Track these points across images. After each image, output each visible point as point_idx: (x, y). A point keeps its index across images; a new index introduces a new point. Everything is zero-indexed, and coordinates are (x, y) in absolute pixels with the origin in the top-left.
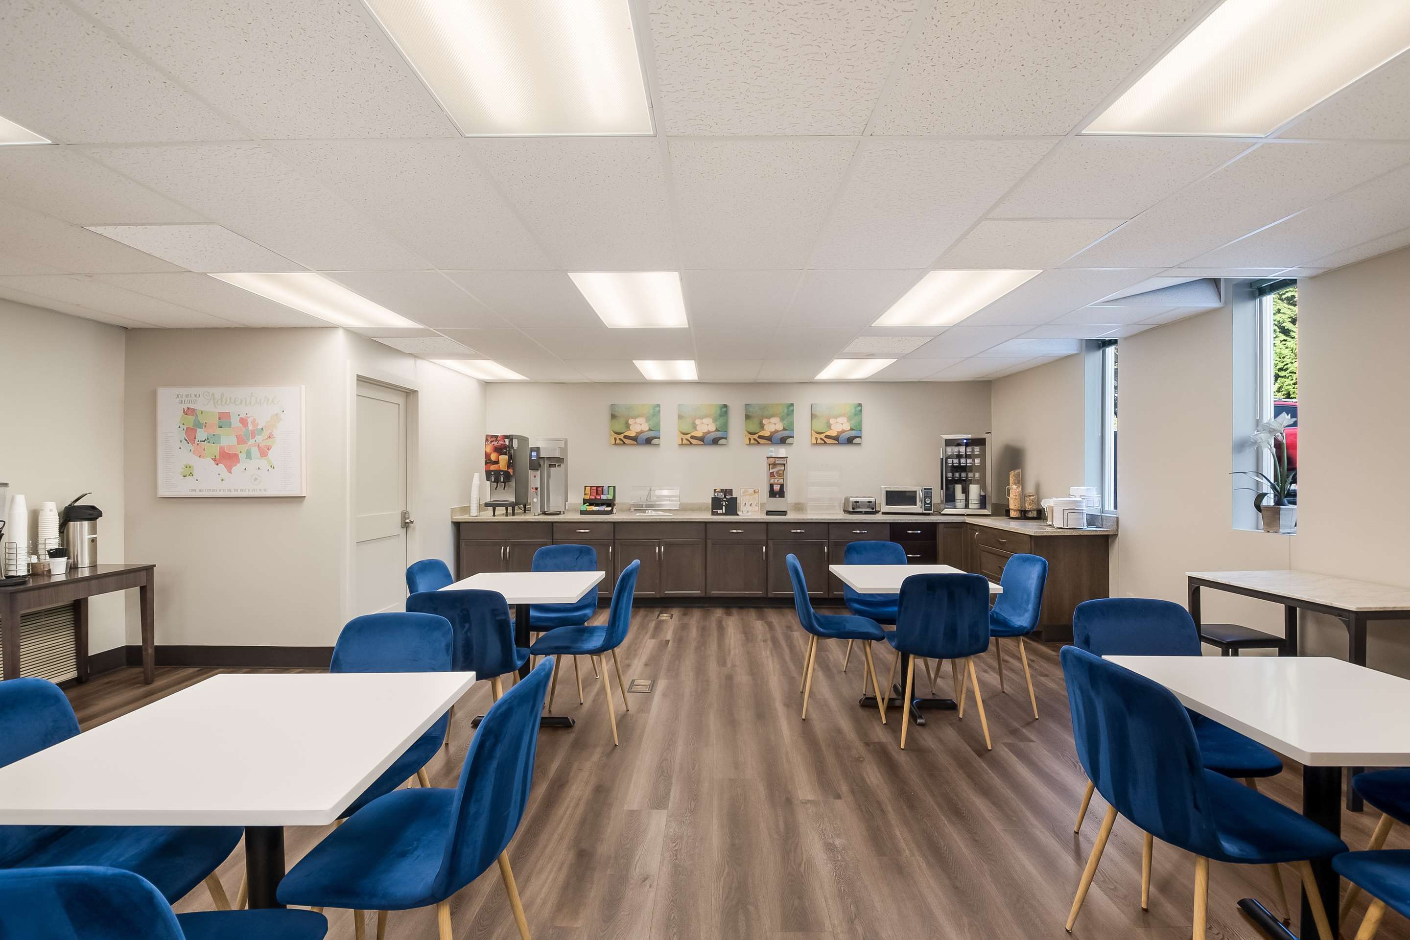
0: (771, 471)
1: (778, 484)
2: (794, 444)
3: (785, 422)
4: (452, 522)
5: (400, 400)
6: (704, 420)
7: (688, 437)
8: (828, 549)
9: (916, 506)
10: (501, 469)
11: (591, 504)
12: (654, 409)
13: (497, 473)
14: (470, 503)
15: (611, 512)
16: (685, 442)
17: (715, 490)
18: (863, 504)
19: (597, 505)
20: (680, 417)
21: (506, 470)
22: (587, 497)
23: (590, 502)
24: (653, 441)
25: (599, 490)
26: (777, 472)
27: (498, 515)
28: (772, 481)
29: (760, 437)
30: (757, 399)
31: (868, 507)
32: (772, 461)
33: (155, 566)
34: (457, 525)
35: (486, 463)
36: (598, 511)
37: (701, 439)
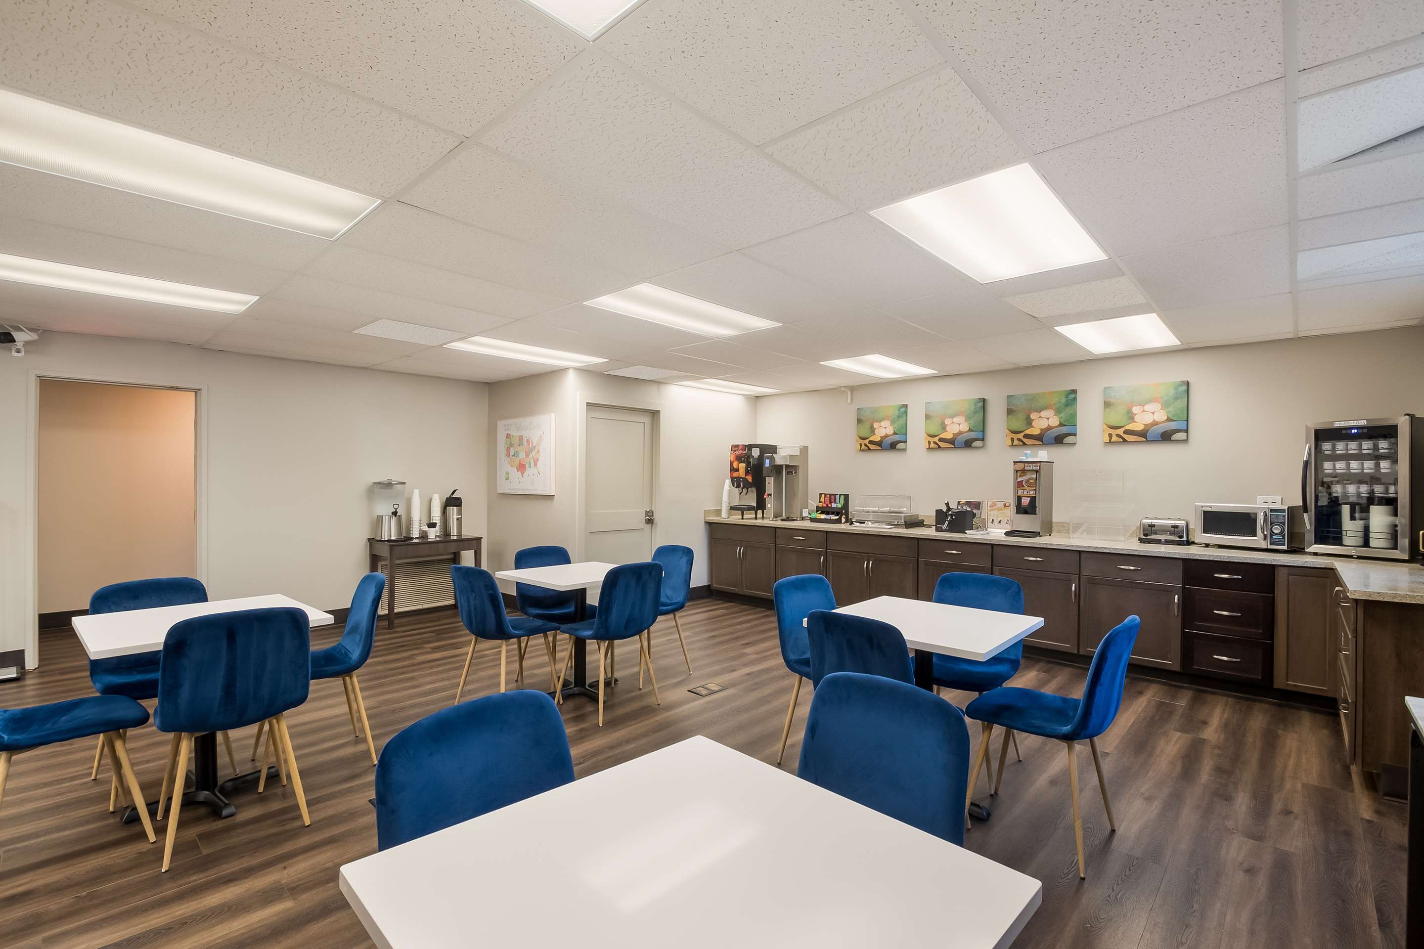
0: (1019, 480)
1: (1028, 497)
2: (1077, 445)
3: (1062, 415)
4: (705, 522)
5: (647, 420)
6: (954, 419)
7: (936, 439)
8: (1079, 587)
9: (1256, 536)
10: (741, 476)
11: (822, 513)
12: (899, 410)
13: (738, 478)
14: (721, 506)
15: (839, 521)
16: (932, 445)
17: (959, 502)
18: (1163, 530)
19: (828, 513)
20: (928, 417)
21: (744, 476)
22: (820, 505)
23: (823, 510)
24: (897, 446)
25: (832, 497)
26: (1027, 481)
27: (746, 519)
28: (1020, 492)
29: (1026, 436)
30: (1022, 388)
31: (1171, 534)
32: (1021, 466)
33: (482, 538)
34: (710, 524)
35: (731, 471)
36: (825, 519)
37: (951, 441)
